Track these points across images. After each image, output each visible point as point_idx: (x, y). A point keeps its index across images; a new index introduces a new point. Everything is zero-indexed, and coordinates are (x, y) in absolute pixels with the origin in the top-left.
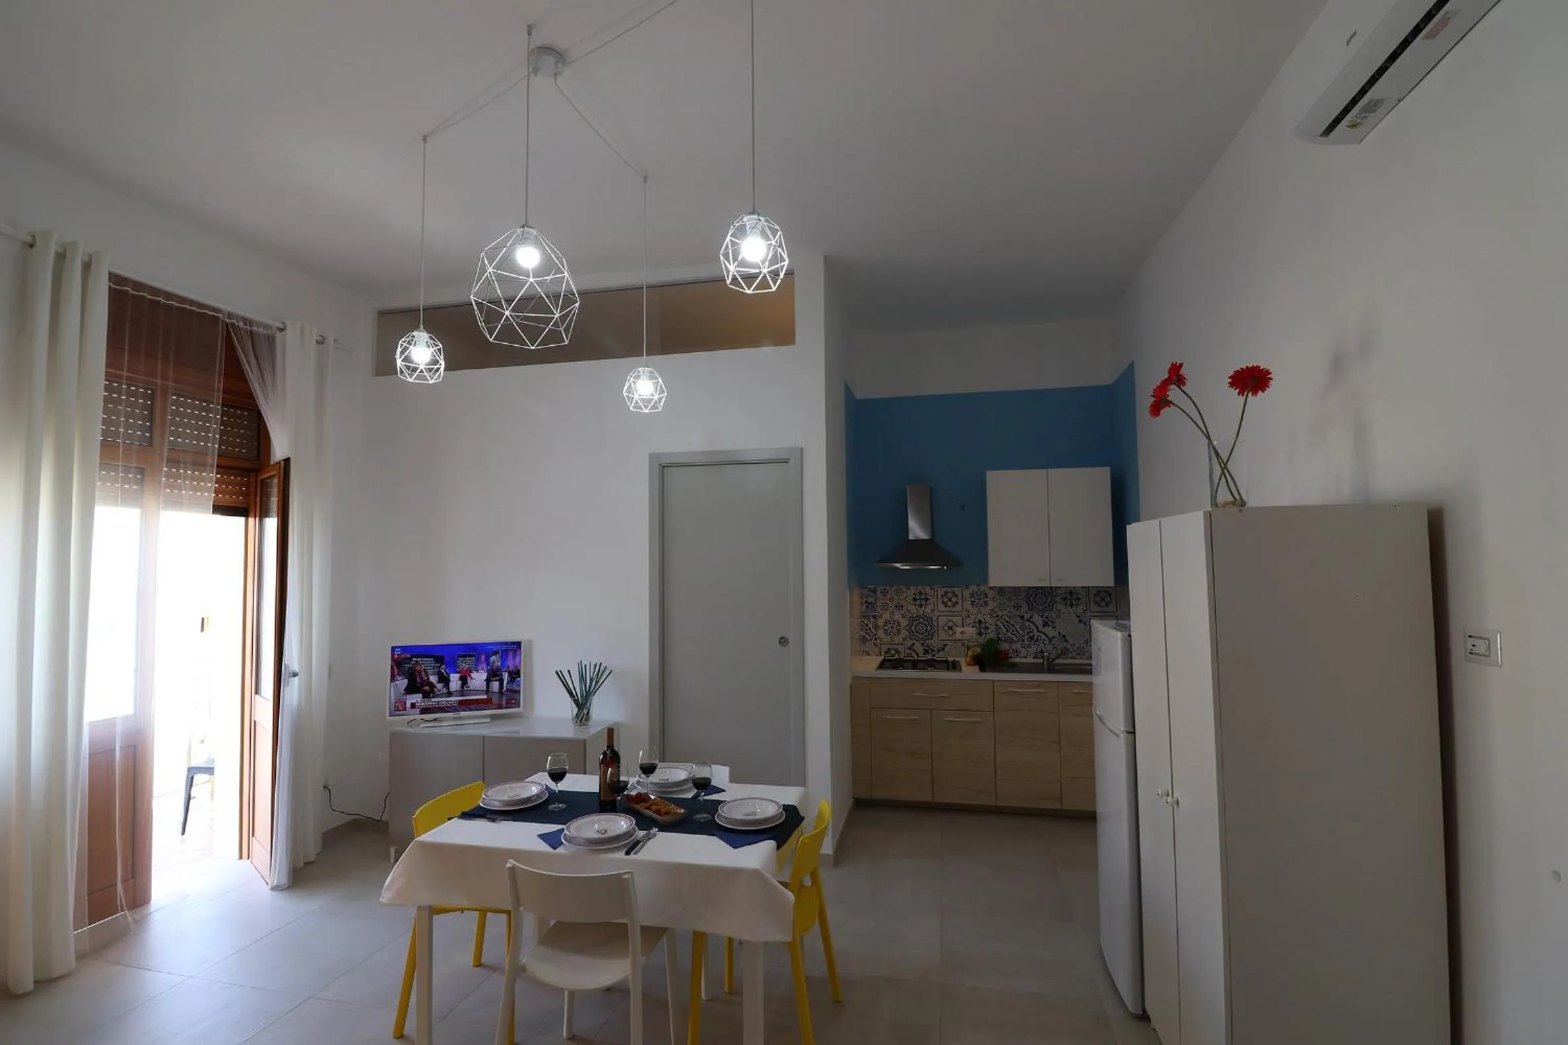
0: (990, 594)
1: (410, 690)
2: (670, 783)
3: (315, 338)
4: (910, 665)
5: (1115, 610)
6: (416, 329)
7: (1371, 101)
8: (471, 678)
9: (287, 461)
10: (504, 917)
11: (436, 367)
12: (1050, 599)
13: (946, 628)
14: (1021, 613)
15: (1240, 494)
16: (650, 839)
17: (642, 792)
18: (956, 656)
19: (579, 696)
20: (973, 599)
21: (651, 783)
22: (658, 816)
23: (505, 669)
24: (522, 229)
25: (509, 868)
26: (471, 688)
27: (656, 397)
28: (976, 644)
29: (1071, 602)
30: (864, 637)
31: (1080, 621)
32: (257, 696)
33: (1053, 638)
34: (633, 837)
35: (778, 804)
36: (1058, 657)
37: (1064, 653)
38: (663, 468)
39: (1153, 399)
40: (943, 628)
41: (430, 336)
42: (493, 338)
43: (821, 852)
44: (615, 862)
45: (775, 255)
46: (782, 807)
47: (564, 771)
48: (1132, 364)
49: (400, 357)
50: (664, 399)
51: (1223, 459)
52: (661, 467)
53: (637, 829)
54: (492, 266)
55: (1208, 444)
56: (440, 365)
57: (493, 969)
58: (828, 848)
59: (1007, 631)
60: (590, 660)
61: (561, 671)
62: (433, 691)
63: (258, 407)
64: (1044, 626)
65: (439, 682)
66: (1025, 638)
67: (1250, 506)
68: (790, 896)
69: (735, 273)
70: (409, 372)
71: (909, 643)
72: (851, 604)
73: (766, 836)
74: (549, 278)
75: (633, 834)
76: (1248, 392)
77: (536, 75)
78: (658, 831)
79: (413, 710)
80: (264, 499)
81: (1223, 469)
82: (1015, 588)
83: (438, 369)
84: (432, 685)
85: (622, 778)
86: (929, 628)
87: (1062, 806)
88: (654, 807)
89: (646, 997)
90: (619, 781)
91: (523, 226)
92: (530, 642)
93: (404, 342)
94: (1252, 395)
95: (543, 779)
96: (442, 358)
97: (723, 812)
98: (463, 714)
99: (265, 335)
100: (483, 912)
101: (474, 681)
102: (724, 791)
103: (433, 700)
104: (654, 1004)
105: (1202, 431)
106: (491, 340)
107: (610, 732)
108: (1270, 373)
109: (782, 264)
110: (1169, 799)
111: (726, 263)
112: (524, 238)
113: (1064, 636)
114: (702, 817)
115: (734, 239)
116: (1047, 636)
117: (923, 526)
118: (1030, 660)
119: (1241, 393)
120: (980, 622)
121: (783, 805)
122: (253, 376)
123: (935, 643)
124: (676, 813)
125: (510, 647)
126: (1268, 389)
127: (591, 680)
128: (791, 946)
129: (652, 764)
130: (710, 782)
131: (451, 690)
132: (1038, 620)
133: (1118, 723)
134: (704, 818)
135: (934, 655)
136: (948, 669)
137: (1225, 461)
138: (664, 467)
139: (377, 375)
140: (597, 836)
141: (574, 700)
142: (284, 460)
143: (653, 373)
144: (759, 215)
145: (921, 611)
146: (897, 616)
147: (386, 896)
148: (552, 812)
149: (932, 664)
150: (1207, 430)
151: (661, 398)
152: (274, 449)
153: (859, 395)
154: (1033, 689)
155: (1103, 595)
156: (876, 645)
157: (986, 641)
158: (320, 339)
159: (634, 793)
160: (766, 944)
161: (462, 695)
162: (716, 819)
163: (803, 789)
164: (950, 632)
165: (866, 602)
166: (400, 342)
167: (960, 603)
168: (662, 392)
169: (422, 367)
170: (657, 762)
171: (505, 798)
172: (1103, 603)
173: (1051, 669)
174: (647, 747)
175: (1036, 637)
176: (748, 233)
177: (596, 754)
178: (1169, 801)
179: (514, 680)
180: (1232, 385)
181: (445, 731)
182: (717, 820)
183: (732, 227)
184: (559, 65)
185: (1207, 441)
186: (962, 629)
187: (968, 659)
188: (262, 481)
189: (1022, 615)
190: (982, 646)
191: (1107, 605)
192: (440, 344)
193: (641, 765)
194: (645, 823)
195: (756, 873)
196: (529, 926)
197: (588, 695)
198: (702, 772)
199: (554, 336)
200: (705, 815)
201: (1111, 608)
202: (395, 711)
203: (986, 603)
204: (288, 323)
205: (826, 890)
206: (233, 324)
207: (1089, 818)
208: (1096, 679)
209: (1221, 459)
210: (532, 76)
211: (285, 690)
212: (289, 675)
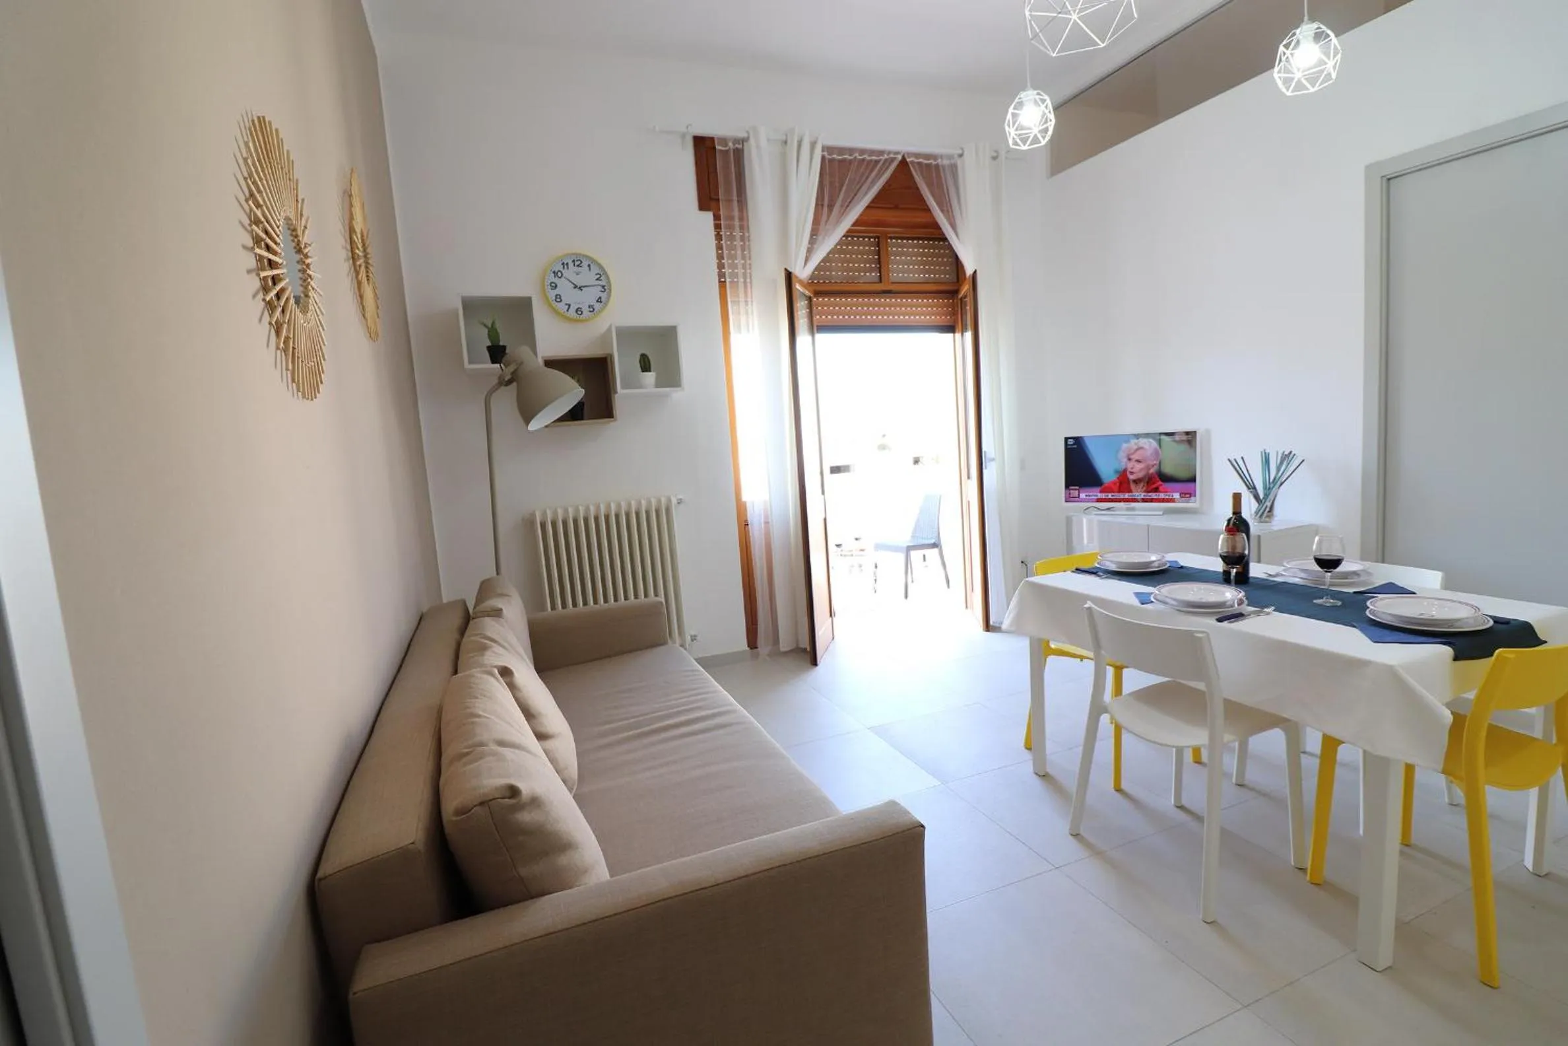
3: (989, 153)
6: (1023, 90)
9: (974, 275)
16: (1259, 615)
25: (1084, 608)
27: (1329, 65)
35: (1487, 614)
38: (1388, 179)
41: (1038, 93)
44: (1201, 624)
52: (1385, 179)
53: (1246, 603)
60: (1277, 447)
61: (1235, 460)
73: (1438, 641)
75: (1239, 608)
78: (1274, 610)
80: (963, 315)
92: (1208, 432)
93: (1014, 109)
97: (1374, 605)
99: (947, 165)
125: (1185, 437)
127: (1277, 471)
139: (1052, 175)
140: (1198, 602)
158: (995, 154)
166: (1011, 111)
181: (1116, 519)
182: (1367, 613)
194: (1261, 600)
195: (1388, 669)
197: (1272, 486)
202: (1070, 497)
204: (965, 147)
211: (985, 472)
212: (987, 461)
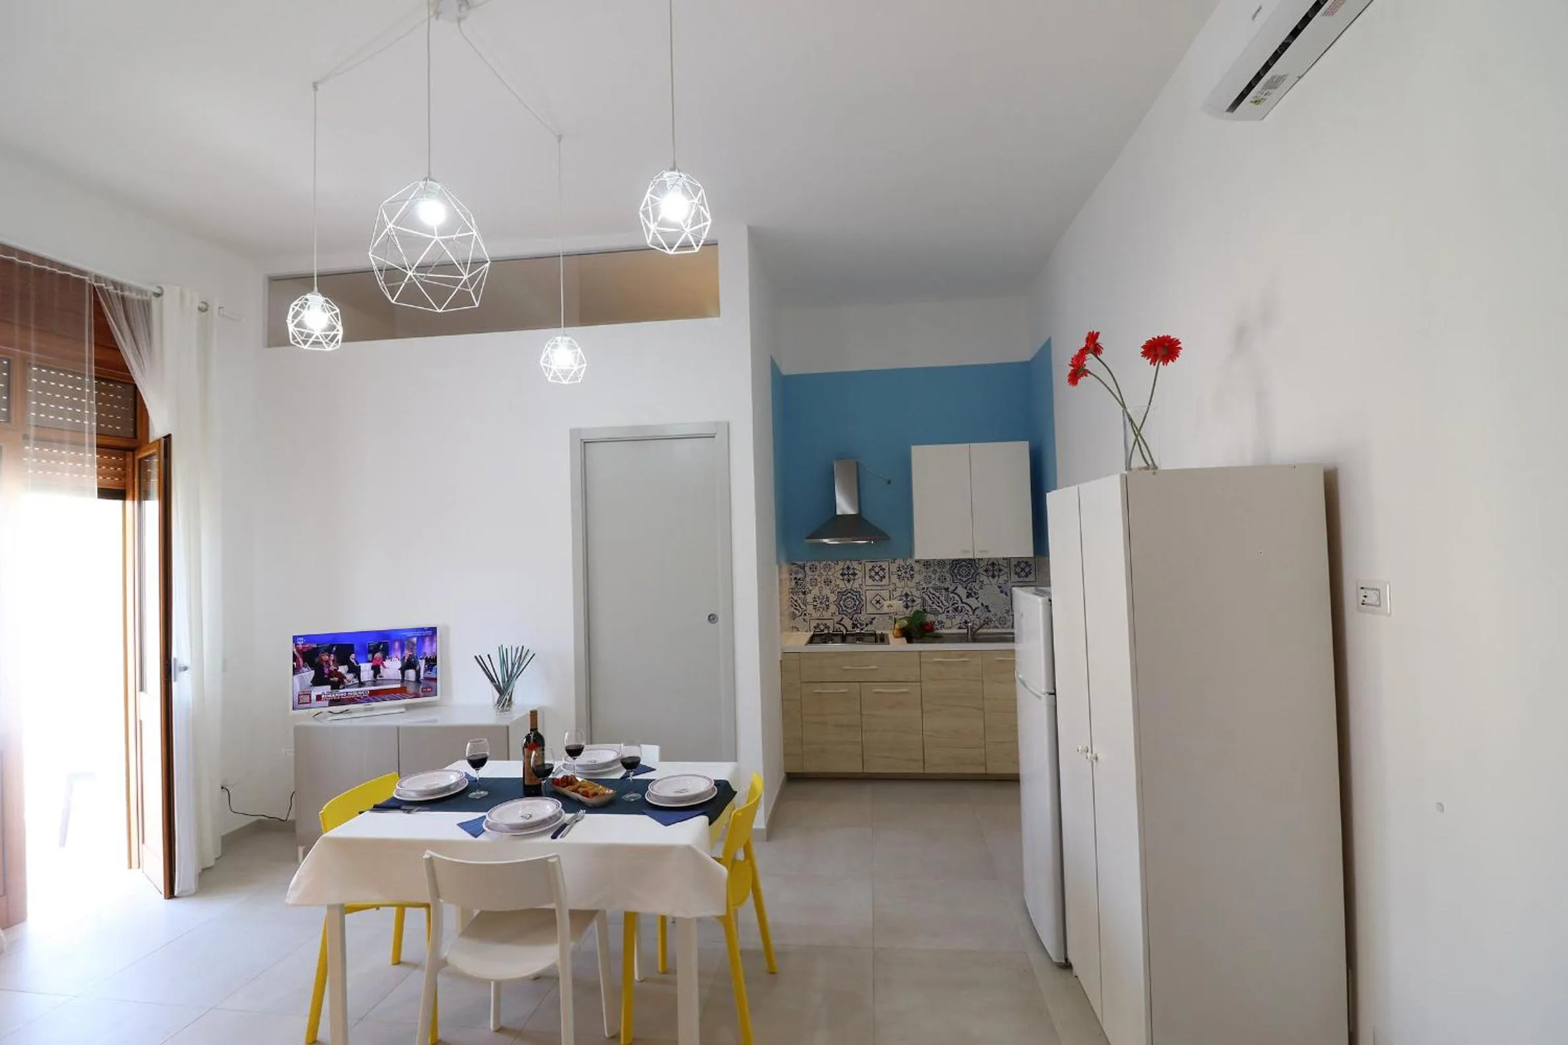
0: (917, 567)
1: (317, 682)
2: (599, 764)
3: (197, 304)
4: (839, 639)
5: (1033, 579)
6: (309, 292)
7: (1273, 78)
8: (384, 667)
9: (168, 438)
10: (424, 909)
11: (332, 333)
12: (973, 571)
13: (874, 602)
14: (946, 585)
15: (1152, 460)
16: (577, 821)
17: (569, 775)
18: (884, 629)
19: (501, 681)
20: (900, 573)
21: (577, 765)
22: (585, 798)
23: (421, 657)
24: (424, 182)
25: (426, 859)
26: (385, 677)
27: (576, 368)
28: (902, 617)
29: (993, 574)
30: (794, 612)
31: (1002, 592)
32: (142, 693)
33: (976, 609)
34: (560, 820)
35: (709, 779)
36: (981, 627)
37: (987, 622)
38: (585, 445)
39: (1072, 368)
40: (871, 602)
41: (326, 300)
42: (395, 299)
43: (754, 827)
44: (541, 846)
45: (698, 213)
46: (714, 782)
47: (485, 757)
48: (1049, 341)
49: (293, 321)
50: (584, 370)
51: (1137, 426)
52: (583, 443)
53: (564, 812)
54: (392, 222)
55: (1123, 411)
56: (338, 330)
57: (416, 966)
58: (760, 822)
59: (933, 603)
60: (511, 642)
61: (480, 656)
62: (343, 683)
63: (133, 380)
64: (968, 597)
65: (349, 672)
66: (950, 609)
67: (1163, 468)
68: (724, 870)
69: (656, 232)
70: (303, 338)
71: (839, 617)
72: (781, 580)
73: (697, 813)
74: (455, 236)
75: (559, 818)
76: (1159, 362)
77: (437, 18)
78: (586, 813)
79: (319, 702)
80: (143, 480)
81: (1136, 436)
82: (939, 561)
83: (335, 336)
84: (342, 677)
85: (546, 762)
86: (857, 603)
87: (986, 770)
88: (581, 790)
89: (577, 983)
90: (544, 765)
91: (426, 179)
92: (447, 628)
93: (296, 305)
94: (1163, 365)
95: (464, 767)
96: (340, 323)
97: (652, 790)
98: (374, 704)
99: (138, 300)
100: (401, 908)
101: (387, 670)
102: (654, 770)
103: (341, 691)
104: (585, 988)
105: (1117, 399)
106: (393, 302)
107: (534, 714)
108: (1180, 343)
109: (705, 224)
110: (1089, 754)
111: (647, 222)
112: (427, 192)
113: (987, 607)
114: (632, 796)
115: (654, 197)
116: (970, 607)
117: (850, 501)
118: (955, 631)
119: (1153, 362)
120: (907, 595)
121: (715, 781)
122: (126, 345)
123: (863, 617)
124: (604, 794)
125: (424, 633)
126: (1177, 358)
127: (513, 665)
128: (727, 921)
129: (580, 746)
130: (639, 761)
131: (362, 681)
132: (962, 591)
133: (1040, 684)
134: (633, 798)
135: (862, 629)
136: (876, 641)
137: (1139, 428)
138: (585, 443)
139: (269, 346)
140: (521, 821)
141: (495, 686)
142: (165, 437)
143: (572, 343)
144: (679, 171)
145: (849, 587)
146: (826, 591)
147: (292, 896)
148: (474, 800)
149: (860, 638)
150: (1121, 396)
151: (582, 369)
152: (152, 425)
153: (787, 370)
154: (956, 658)
155: (1023, 565)
156: (805, 620)
157: (912, 612)
158: (203, 306)
159: (560, 776)
160: (699, 920)
161: (374, 685)
162: (646, 797)
163: (734, 764)
164: (878, 606)
165: (795, 579)
166: (292, 306)
167: (887, 577)
168: (582, 362)
169: (317, 333)
170: (583, 744)
171: (422, 788)
172: (1023, 574)
173: (975, 640)
174: (574, 728)
175: (960, 608)
176: (669, 189)
177: (518, 740)
178: (1089, 757)
179: (432, 668)
180: (1145, 354)
181: (355, 723)
182: (648, 800)
183: (652, 183)
184: (463, 9)
185: (1122, 409)
186: (889, 602)
187: (895, 632)
188: (140, 460)
189: (946, 587)
190: (909, 619)
191: (1027, 576)
192: (337, 308)
193: (566, 747)
194: (571, 805)
195: (688, 849)
196: (451, 917)
197: (510, 678)
198: (630, 751)
199: (463, 298)
200: (634, 795)
201: (1031, 578)
202: (299, 704)
203: (912, 576)
204: (165, 289)
205: (759, 864)
206: (102, 287)
207: (1013, 780)
208: (1018, 647)
209: (1135, 426)
210: (433, 20)
211: (175, 685)
212: (177, 670)
